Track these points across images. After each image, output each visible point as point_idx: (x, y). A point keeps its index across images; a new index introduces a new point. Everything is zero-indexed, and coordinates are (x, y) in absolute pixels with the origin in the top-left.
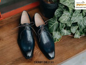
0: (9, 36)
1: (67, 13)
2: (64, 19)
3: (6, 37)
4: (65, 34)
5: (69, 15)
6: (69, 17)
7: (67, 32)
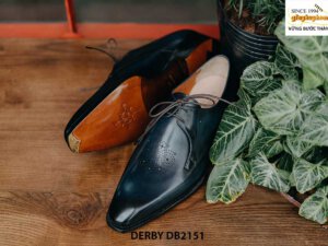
0: (57, 101)
1: (294, 92)
2: (276, 115)
3: (45, 101)
4: (266, 183)
5: (306, 103)
6: (302, 113)
7: (273, 175)
